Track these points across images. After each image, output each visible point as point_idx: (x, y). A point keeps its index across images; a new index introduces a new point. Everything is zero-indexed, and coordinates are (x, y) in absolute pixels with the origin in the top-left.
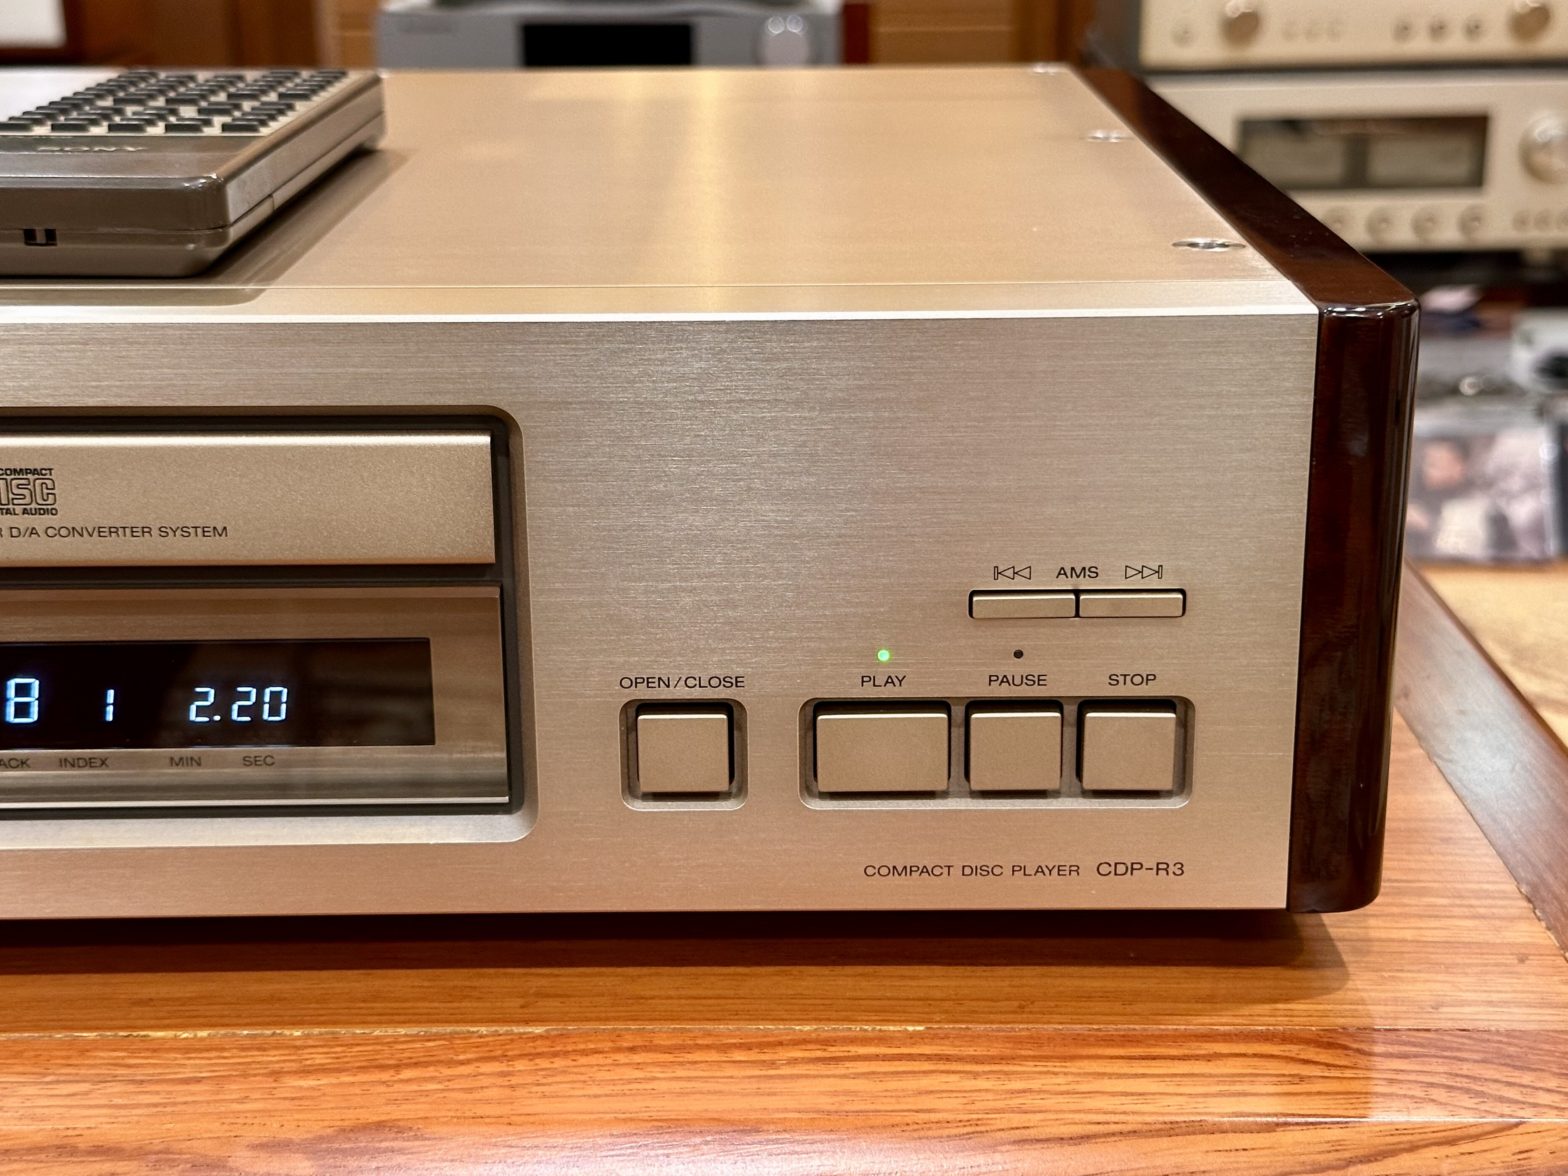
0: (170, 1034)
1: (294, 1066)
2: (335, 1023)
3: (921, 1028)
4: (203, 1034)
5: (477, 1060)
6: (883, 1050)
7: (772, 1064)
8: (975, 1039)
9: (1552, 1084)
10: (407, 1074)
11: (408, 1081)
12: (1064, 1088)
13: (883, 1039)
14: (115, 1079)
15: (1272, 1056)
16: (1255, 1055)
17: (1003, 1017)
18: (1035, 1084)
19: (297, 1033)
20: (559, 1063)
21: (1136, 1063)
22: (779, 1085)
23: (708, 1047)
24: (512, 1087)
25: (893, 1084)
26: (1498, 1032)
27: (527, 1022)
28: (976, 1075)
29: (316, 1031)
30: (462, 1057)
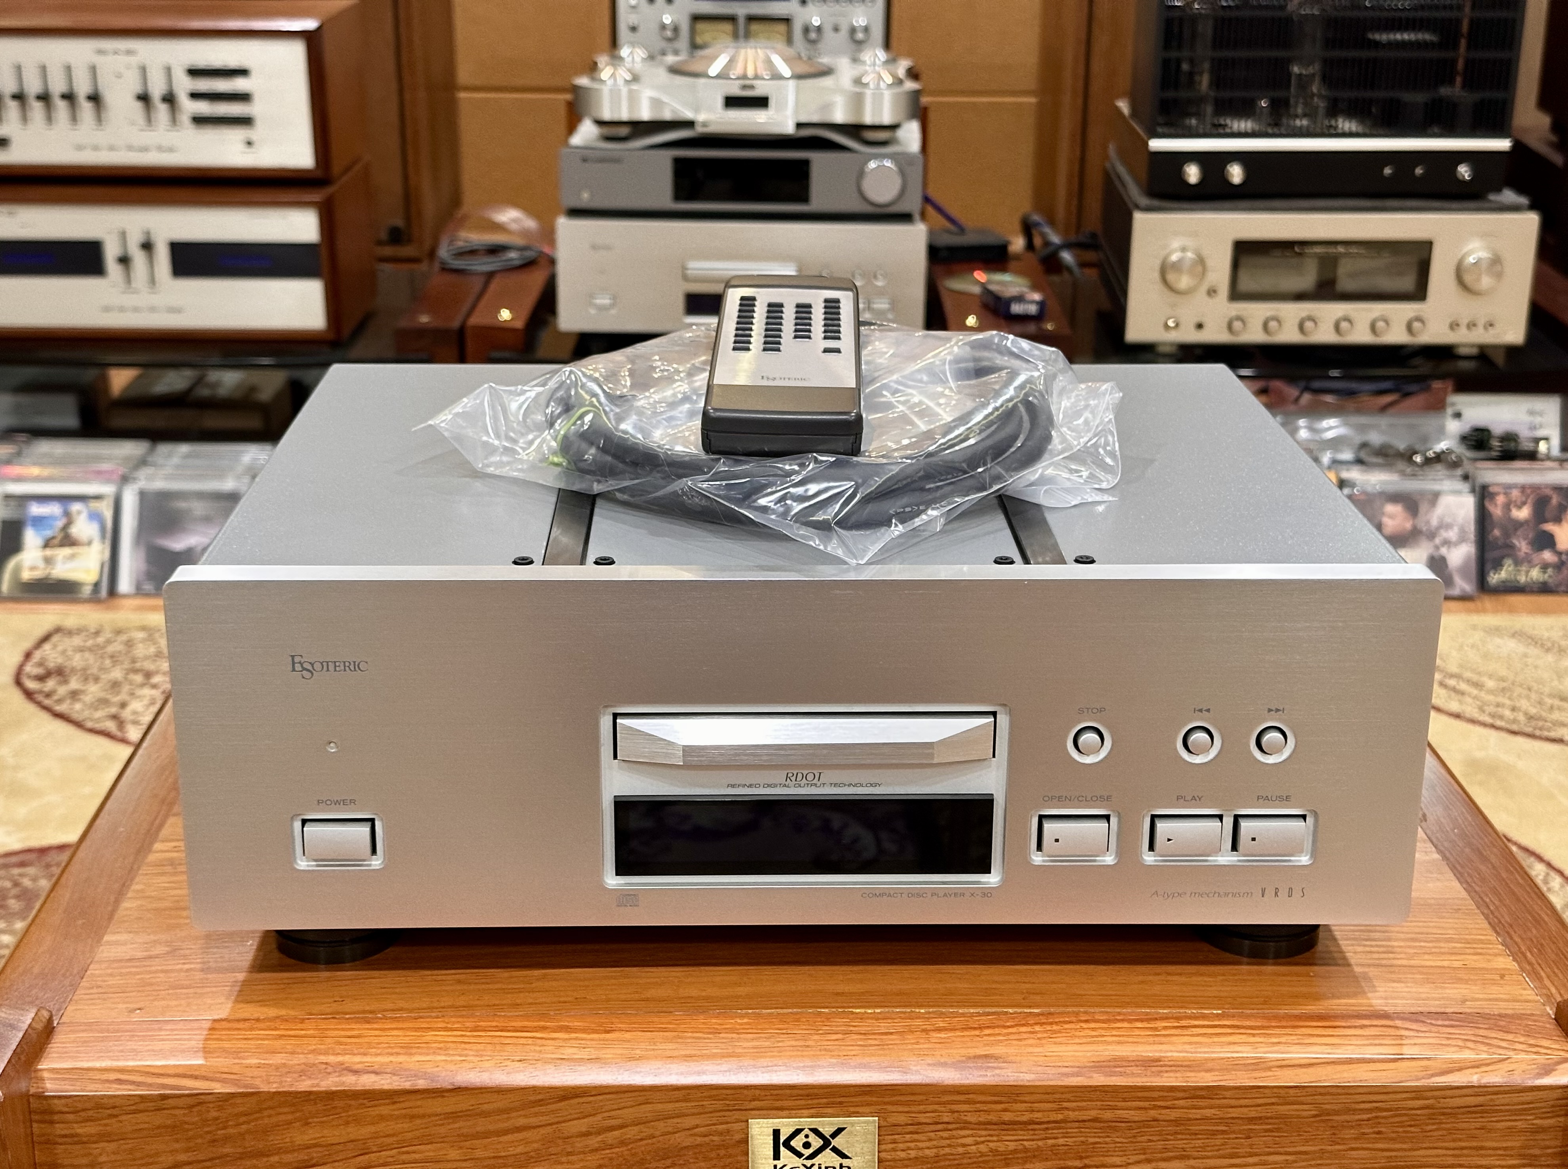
0: (862, 1011)
1: (932, 1027)
2: (939, 1006)
3: (1220, 1012)
4: (878, 1011)
5: (1016, 1025)
6: (1206, 1023)
7: (1156, 1029)
8: (1248, 1017)
9: (1522, 1039)
10: (987, 1032)
11: (989, 1035)
12: (1297, 1041)
13: (1204, 1017)
14: (851, 1032)
15: (1390, 1026)
16: (1382, 1026)
17: (1258, 1007)
18: (1283, 1040)
19: (922, 1011)
20: (1055, 1027)
21: (1327, 1029)
22: (1163, 1039)
23: (1123, 1020)
24: (1038, 1039)
25: (1216, 1039)
26: (1494, 1015)
27: (1030, 1007)
28: (1254, 1035)
29: (931, 1010)
30: (1008, 1024)
